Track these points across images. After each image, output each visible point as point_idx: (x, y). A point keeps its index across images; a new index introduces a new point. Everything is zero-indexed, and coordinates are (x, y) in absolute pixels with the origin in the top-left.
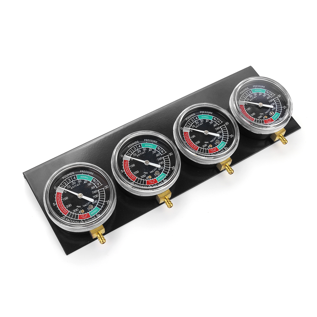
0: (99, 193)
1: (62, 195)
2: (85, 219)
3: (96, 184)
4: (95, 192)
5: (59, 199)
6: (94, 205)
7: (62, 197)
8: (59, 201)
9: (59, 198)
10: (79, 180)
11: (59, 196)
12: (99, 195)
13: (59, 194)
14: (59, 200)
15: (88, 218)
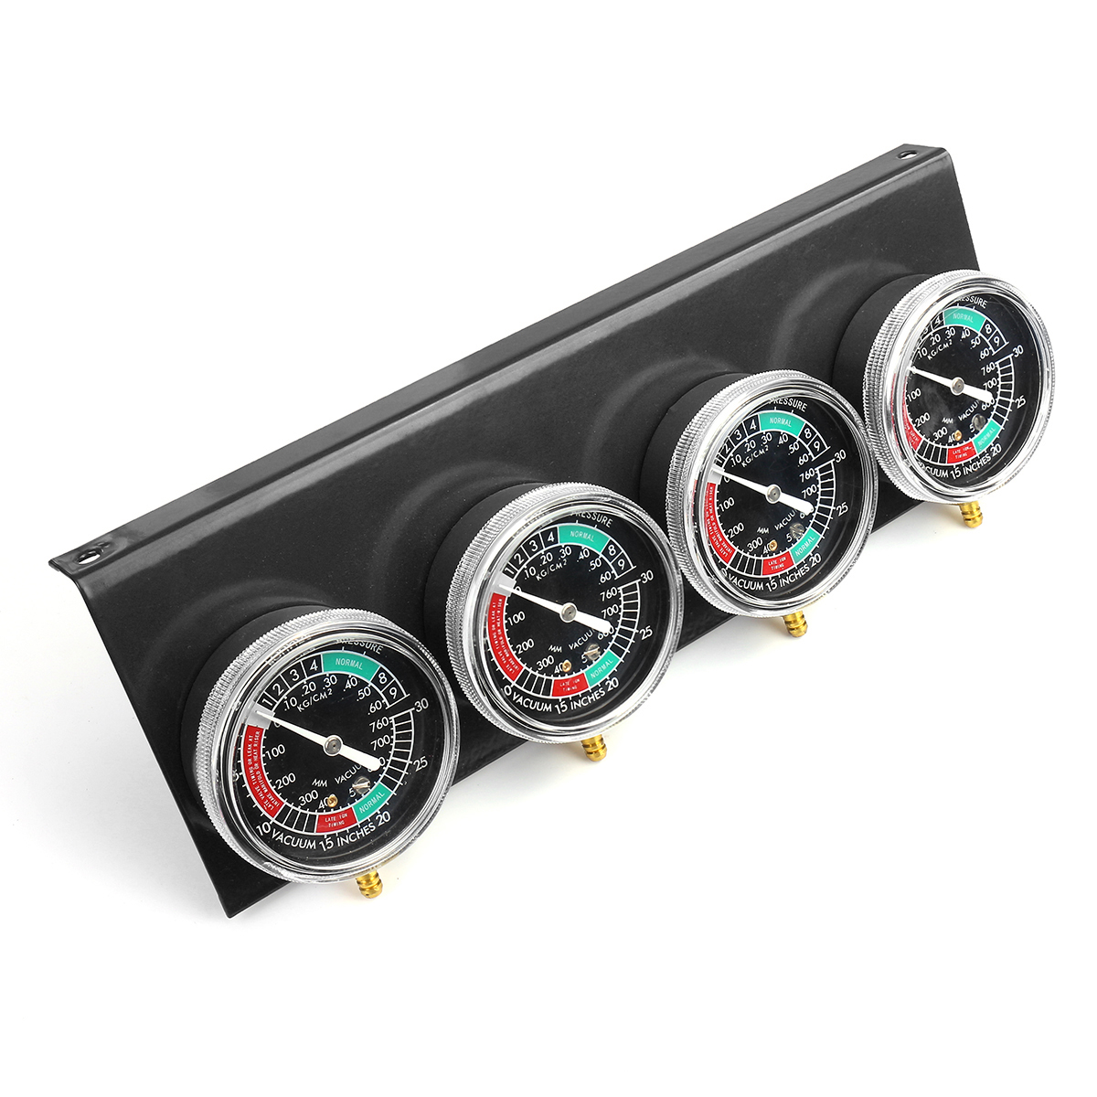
0: (394, 729)
1: (263, 737)
2: (336, 832)
3: (386, 693)
4: (380, 725)
5: (253, 752)
6: (373, 776)
7: (262, 747)
8: (253, 760)
9: (253, 748)
10: (330, 675)
11: (252, 743)
12: (394, 737)
13: (254, 735)
14: (252, 757)
15: (347, 829)
